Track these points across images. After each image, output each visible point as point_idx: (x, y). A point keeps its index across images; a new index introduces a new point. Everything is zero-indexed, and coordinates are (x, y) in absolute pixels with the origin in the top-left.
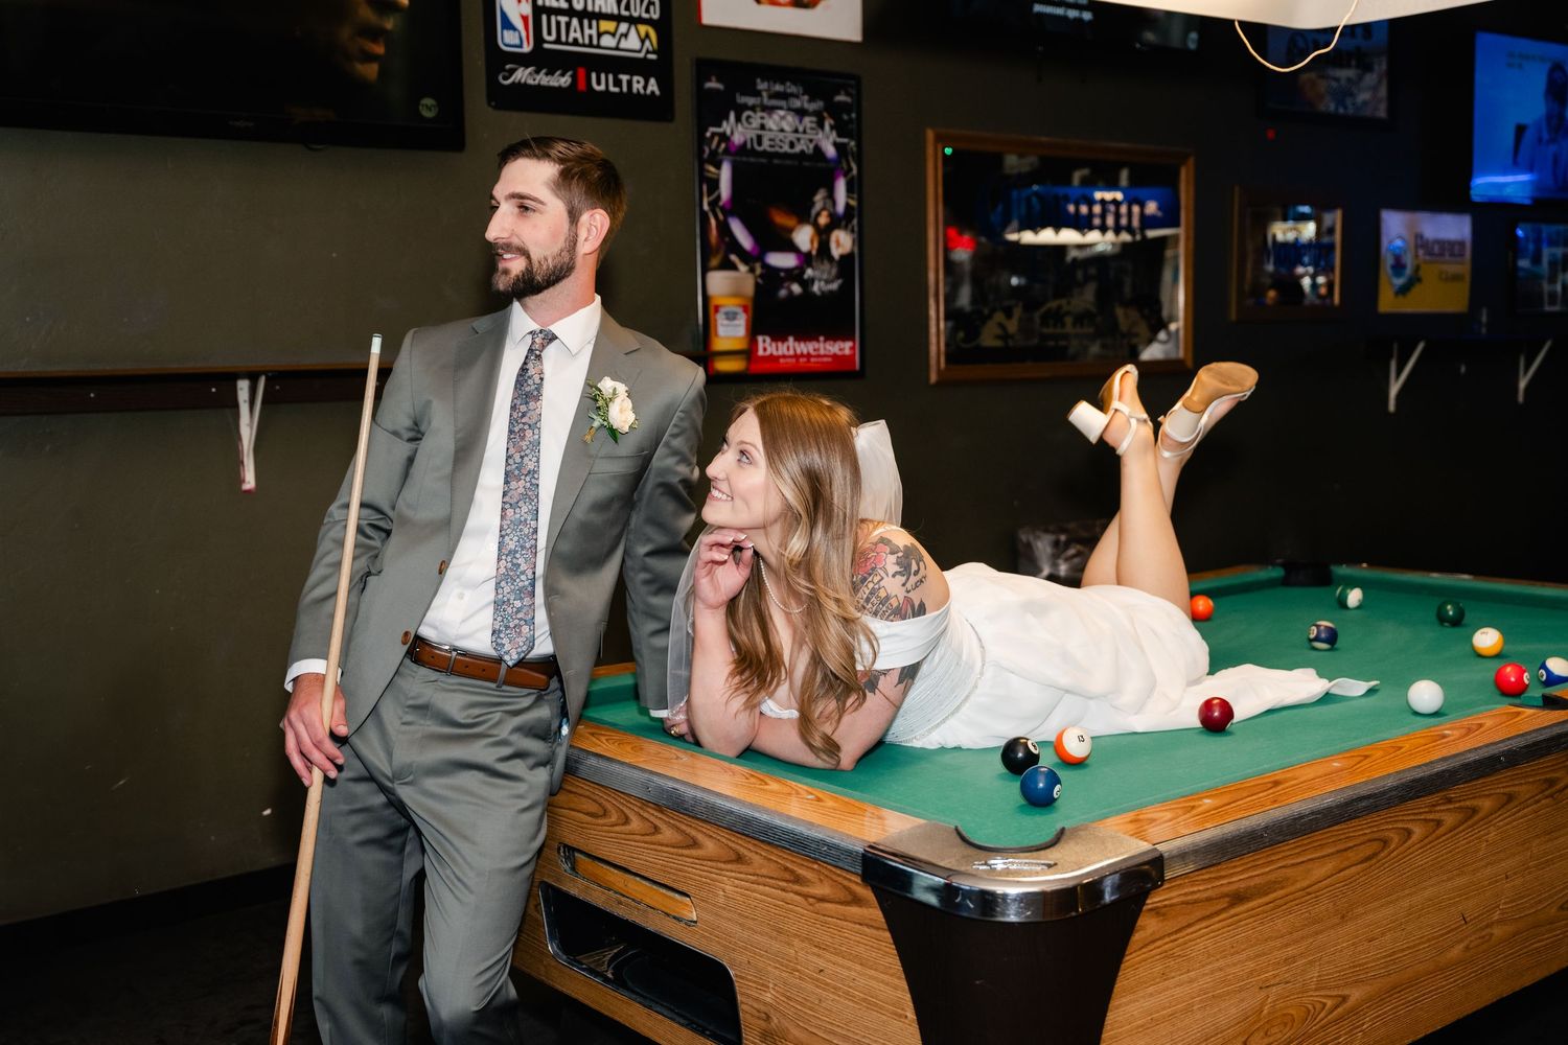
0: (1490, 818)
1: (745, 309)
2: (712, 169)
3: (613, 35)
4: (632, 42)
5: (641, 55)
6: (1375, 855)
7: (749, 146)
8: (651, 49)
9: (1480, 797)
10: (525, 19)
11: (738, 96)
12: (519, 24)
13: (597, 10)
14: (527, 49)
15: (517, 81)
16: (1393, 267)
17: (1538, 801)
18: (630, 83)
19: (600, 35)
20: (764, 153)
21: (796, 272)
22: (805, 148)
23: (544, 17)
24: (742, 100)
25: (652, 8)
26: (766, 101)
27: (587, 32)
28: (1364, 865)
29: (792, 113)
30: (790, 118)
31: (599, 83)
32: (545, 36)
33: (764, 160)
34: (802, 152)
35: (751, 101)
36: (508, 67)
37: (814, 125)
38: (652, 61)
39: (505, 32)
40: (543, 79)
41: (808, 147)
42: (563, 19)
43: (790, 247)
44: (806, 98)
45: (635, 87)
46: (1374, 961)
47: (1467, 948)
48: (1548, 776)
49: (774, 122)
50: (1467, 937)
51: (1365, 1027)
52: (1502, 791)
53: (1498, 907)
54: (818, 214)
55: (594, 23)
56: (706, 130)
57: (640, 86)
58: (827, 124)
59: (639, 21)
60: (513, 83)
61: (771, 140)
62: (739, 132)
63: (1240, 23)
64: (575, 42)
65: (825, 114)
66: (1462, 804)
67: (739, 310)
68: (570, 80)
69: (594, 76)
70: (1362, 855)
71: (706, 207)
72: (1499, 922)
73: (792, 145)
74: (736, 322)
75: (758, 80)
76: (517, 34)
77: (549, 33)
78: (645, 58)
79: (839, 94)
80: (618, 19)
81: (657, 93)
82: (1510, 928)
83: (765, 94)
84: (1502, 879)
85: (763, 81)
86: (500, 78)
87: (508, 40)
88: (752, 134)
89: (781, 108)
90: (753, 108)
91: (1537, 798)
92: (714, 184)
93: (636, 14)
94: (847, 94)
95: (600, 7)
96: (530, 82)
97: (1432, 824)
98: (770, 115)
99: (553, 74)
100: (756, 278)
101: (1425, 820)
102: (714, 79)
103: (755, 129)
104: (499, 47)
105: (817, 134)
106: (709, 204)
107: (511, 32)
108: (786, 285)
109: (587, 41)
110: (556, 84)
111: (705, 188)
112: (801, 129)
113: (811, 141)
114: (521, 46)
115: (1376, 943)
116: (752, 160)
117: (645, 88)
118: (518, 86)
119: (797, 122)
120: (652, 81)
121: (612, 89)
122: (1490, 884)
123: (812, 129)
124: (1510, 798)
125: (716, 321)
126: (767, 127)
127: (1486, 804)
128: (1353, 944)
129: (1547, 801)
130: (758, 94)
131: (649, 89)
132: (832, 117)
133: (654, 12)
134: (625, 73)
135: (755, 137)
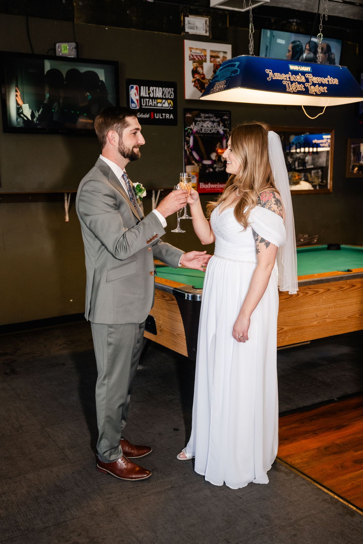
0: (323, 294)
1: (197, 176)
2: (188, 138)
3: (161, 103)
4: (166, 105)
5: (169, 108)
6: (288, 298)
7: (198, 132)
8: (171, 106)
9: (319, 289)
10: (137, 100)
11: (195, 118)
12: (136, 102)
13: (157, 97)
14: (138, 108)
17: (338, 292)
18: (165, 116)
19: (157, 103)
20: (203, 133)
21: (211, 165)
22: (214, 131)
23: (142, 99)
24: (197, 119)
26: (203, 119)
27: (154, 103)
28: (286, 300)
29: (211, 122)
31: (157, 116)
32: (143, 104)
33: (202, 135)
34: (214, 133)
35: (199, 119)
37: (217, 125)
38: (171, 109)
39: (132, 104)
40: (142, 116)
41: (215, 131)
42: (148, 100)
43: (209, 159)
44: (215, 118)
45: (167, 117)
46: (290, 321)
47: (319, 323)
48: (341, 286)
49: (206, 125)
50: (318, 320)
51: (289, 336)
52: (326, 288)
53: (328, 314)
54: (218, 150)
55: (156, 100)
56: (186, 128)
57: (168, 117)
58: (221, 125)
59: (168, 99)
61: (204, 130)
62: (195, 128)
64: (151, 106)
65: (220, 122)
66: (314, 290)
67: (195, 176)
68: (149, 116)
69: (155, 114)
70: (285, 298)
71: (186, 148)
72: (328, 318)
73: (211, 131)
74: (194, 179)
75: (201, 114)
76: (135, 104)
79: (224, 116)
80: (162, 99)
81: (173, 118)
82: (332, 320)
83: (203, 117)
84: (328, 308)
87: (133, 106)
88: (199, 128)
89: (207, 121)
90: (200, 121)
91: (338, 291)
92: (188, 142)
93: (167, 97)
94: (227, 116)
97: (305, 293)
98: (204, 123)
99: (145, 114)
100: (200, 167)
101: (303, 292)
102: (189, 114)
103: (200, 127)
104: (130, 108)
105: (218, 128)
108: (208, 169)
109: (154, 105)
110: (145, 117)
111: (186, 143)
112: (213, 126)
113: (216, 129)
114: (136, 107)
115: (291, 317)
116: (199, 135)
117: (169, 117)
119: (212, 124)
120: (172, 115)
121: (161, 118)
122: (324, 309)
123: (216, 126)
124: (329, 290)
126: (204, 126)
127: (321, 291)
128: (284, 317)
129: (341, 292)
130: (201, 117)
131: (171, 117)
132: (222, 122)
133: (172, 96)
134: (164, 113)
135: (200, 129)
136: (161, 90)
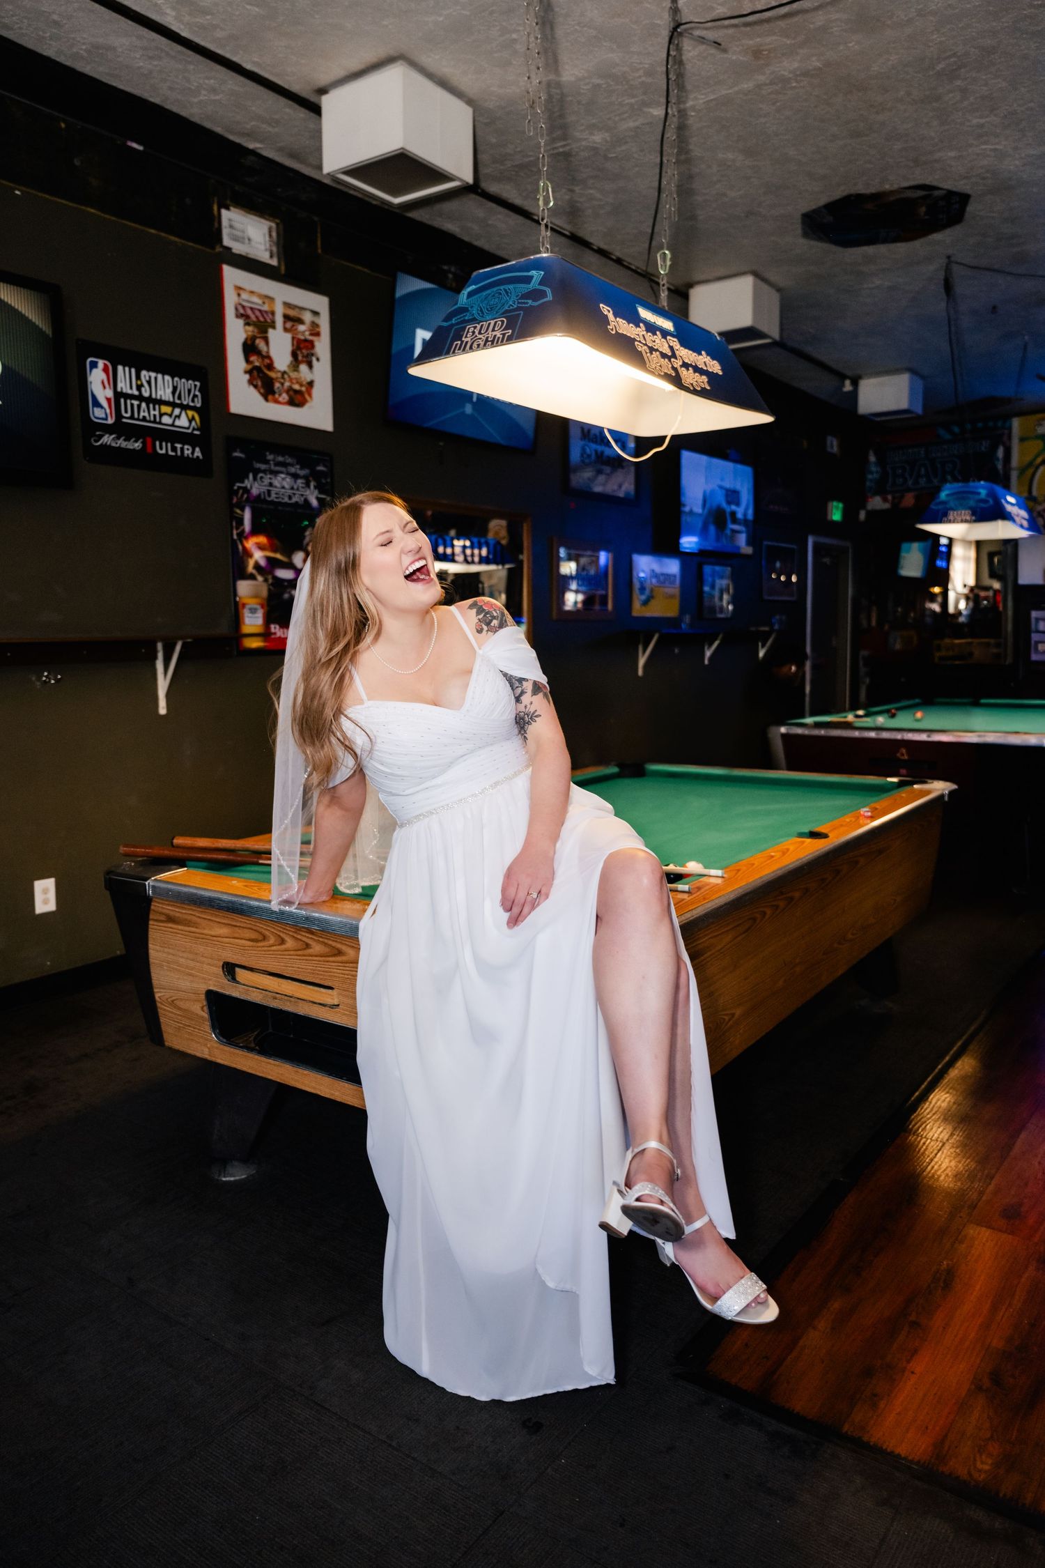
0: (798, 903)
1: (262, 607)
2: (238, 511)
3: (170, 415)
4: (183, 422)
5: (190, 431)
6: (751, 927)
7: (262, 496)
8: (196, 427)
10: (109, 400)
11: (254, 462)
12: (104, 403)
13: (159, 397)
14: (110, 421)
15: (104, 443)
16: (639, 589)
18: (182, 450)
19: (161, 415)
20: (272, 502)
22: (298, 500)
23: (122, 400)
24: (258, 465)
25: (196, 400)
26: (273, 467)
27: (152, 412)
28: (747, 933)
29: (290, 477)
30: (288, 480)
31: (161, 448)
32: (123, 414)
33: (272, 507)
34: (297, 502)
35: (263, 467)
36: (98, 433)
37: (304, 485)
38: (196, 434)
39: (95, 409)
40: (122, 443)
41: (301, 500)
42: (136, 403)
43: (291, 566)
44: (298, 467)
45: (186, 452)
47: (785, 980)
49: (279, 482)
50: (785, 974)
53: (799, 955)
54: (308, 544)
55: (157, 407)
56: (234, 485)
57: (190, 452)
58: (312, 484)
59: (188, 407)
60: (102, 444)
61: (276, 494)
62: (255, 487)
63: (609, 431)
64: (144, 419)
65: (311, 479)
67: (258, 607)
68: (141, 445)
69: (158, 443)
71: (235, 537)
73: (290, 498)
74: (256, 615)
75: (268, 453)
76: (103, 410)
77: (126, 412)
78: (192, 434)
79: (318, 464)
80: (173, 405)
81: (201, 457)
83: (272, 462)
84: (802, 938)
85: (270, 454)
86: (92, 440)
87: (97, 413)
88: (264, 489)
89: (282, 473)
90: (264, 472)
92: (240, 521)
93: (185, 403)
94: (325, 466)
95: (161, 396)
96: (114, 445)
97: (775, 908)
98: (276, 476)
99: (129, 440)
100: (269, 585)
101: (773, 906)
102: (238, 450)
103: (265, 486)
104: (91, 419)
105: (305, 491)
106: (238, 534)
107: (99, 409)
108: (288, 590)
109: (152, 419)
110: (132, 448)
111: (234, 524)
112: (295, 487)
113: (302, 495)
114: (106, 419)
116: (264, 506)
117: (193, 453)
118: (104, 446)
119: (293, 483)
120: (197, 449)
121: (171, 453)
122: (796, 942)
123: (303, 487)
124: (807, 891)
125: (243, 614)
126: (274, 485)
130: (267, 462)
131: (196, 455)
132: (315, 480)
133: (198, 402)
134: (179, 443)
135: (266, 491)
136: (168, 381)
